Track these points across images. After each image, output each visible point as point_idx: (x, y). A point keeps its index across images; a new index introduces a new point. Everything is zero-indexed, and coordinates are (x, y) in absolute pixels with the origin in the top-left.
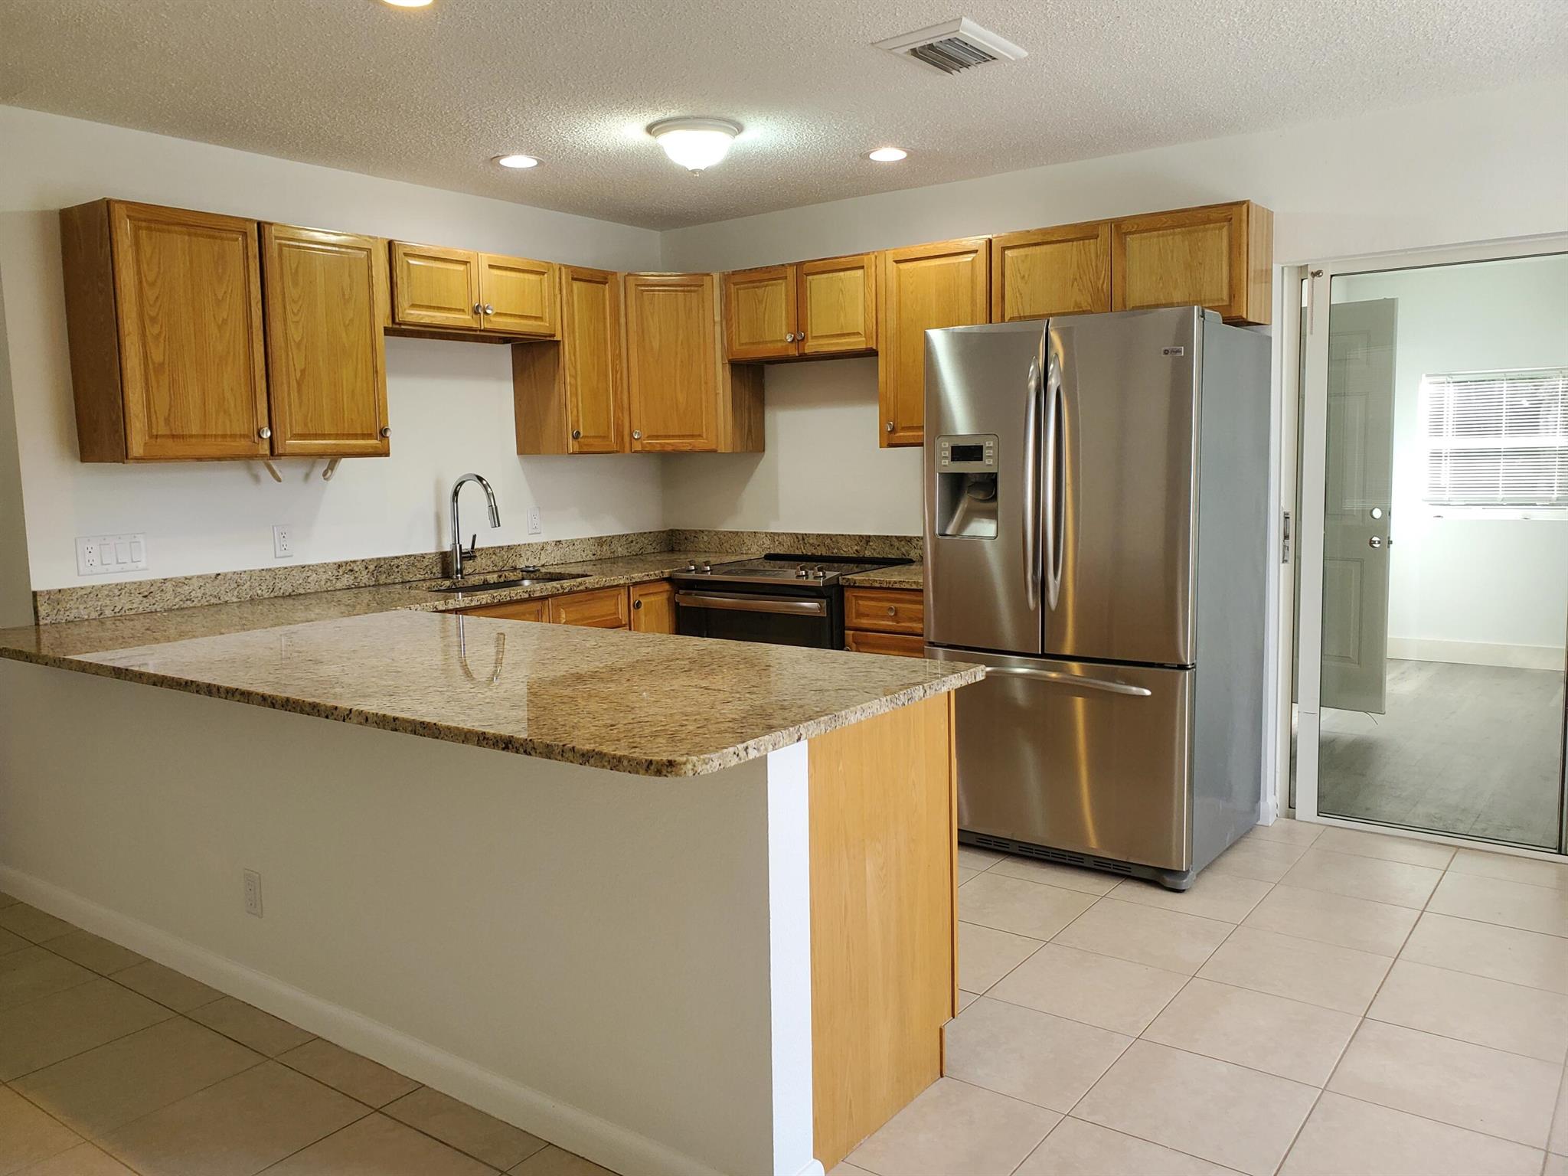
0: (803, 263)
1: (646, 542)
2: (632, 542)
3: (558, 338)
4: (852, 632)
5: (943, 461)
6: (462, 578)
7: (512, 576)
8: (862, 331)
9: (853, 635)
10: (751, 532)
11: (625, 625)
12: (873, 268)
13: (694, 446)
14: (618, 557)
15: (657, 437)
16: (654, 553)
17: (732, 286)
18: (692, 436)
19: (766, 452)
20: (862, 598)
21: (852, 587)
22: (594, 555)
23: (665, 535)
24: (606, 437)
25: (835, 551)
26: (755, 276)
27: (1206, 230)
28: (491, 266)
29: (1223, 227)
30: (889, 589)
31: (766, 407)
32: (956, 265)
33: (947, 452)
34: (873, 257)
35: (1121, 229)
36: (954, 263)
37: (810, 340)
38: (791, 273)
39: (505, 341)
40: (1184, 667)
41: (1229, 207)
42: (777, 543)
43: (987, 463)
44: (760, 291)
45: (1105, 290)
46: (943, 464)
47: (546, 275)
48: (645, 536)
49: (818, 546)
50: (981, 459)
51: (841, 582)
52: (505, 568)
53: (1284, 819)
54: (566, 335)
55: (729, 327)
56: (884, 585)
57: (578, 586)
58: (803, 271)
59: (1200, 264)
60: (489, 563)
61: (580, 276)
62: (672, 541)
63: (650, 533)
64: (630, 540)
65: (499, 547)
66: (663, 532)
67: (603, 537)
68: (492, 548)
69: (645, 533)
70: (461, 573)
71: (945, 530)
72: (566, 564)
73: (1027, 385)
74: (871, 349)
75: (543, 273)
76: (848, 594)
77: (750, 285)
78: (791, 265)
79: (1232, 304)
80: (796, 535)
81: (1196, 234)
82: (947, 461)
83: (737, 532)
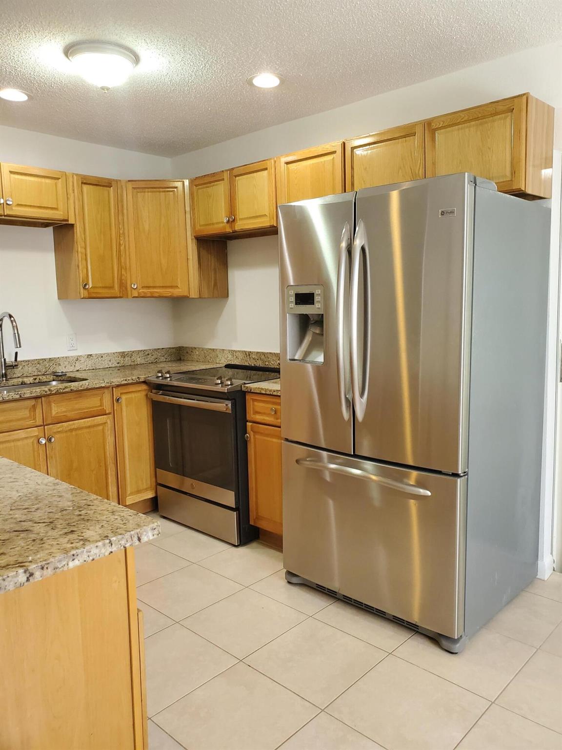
0: (233, 169)
1: (159, 354)
2: (148, 354)
3: (71, 221)
4: (251, 424)
5: (290, 305)
6: (6, 380)
7: (44, 379)
8: (268, 214)
9: (251, 425)
10: (221, 349)
11: (109, 414)
12: (273, 169)
13: (173, 294)
14: (137, 364)
15: (148, 287)
16: (165, 361)
17: (195, 187)
18: (172, 287)
19: (229, 297)
20: (256, 400)
21: (249, 392)
22: (119, 363)
23: (174, 350)
24: (112, 287)
25: (267, 363)
26: (207, 180)
27: (494, 121)
28: (11, 172)
29: (508, 116)
30: (270, 395)
31: (229, 269)
32: (323, 163)
33: (293, 298)
34: (272, 161)
35: (430, 127)
36: (322, 162)
37: (238, 221)
38: (226, 176)
39: (46, 225)
40: (457, 475)
41: (512, 99)
42: (235, 357)
43: (317, 307)
44: (209, 190)
45: (420, 175)
46: (290, 307)
47: (60, 180)
48: (159, 350)
49: (258, 359)
50: (313, 303)
51: (243, 389)
52: (47, 373)
53: (558, 573)
54: (78, 220)
55: (194, 214)
56: (268, 393)
57: (64, 389)
58: (235, 174)
59: (490, 149)
60: (34, 369)
61: (86, 181)
62: (179, 354)
63: (163, 349)
64: (147, 353)
65: (42, 359)
66: (173, 348)
67: (125, 352)
68: (36, 360)
69: (159, 349)
70: (6, 377)
71: (294, 356)
72: (96, 369)
73: (340, 245)
74: (273, 226)
75: (58, 179)
76: (248, 397)
77: (205, 186)
78: (227, 170)
79: (513, 179)
80: (245, 352)
81: (486, 125)
82: (293, 305)
83: (214, 349)
